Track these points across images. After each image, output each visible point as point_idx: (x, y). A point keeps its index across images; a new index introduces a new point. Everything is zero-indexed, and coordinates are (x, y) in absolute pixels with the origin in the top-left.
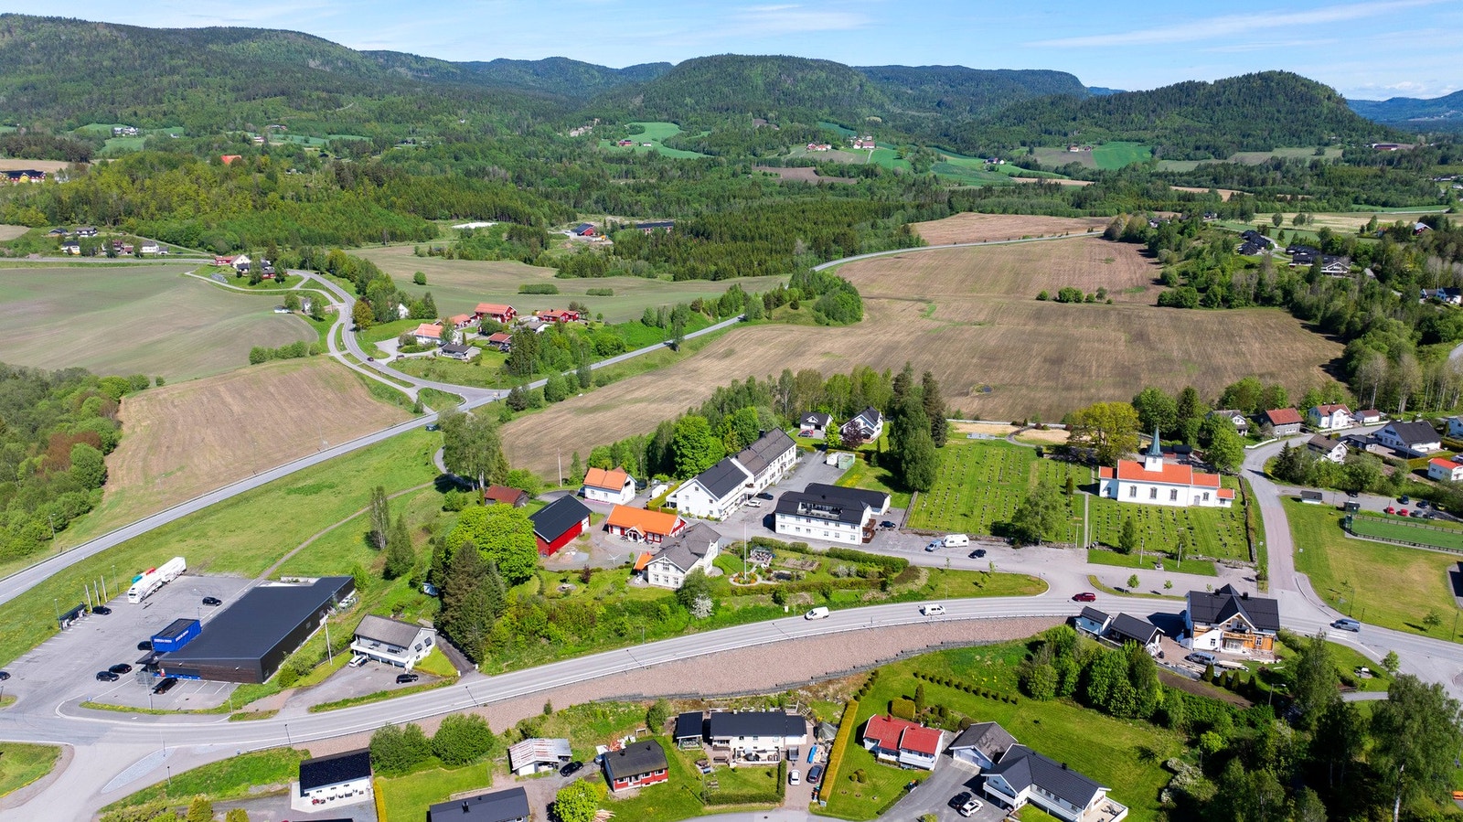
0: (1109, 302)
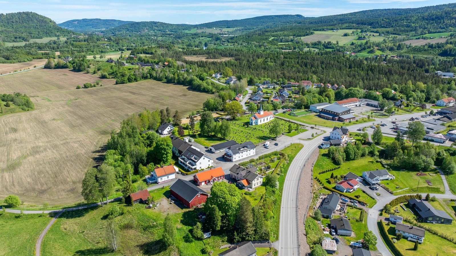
0: (101, 86)
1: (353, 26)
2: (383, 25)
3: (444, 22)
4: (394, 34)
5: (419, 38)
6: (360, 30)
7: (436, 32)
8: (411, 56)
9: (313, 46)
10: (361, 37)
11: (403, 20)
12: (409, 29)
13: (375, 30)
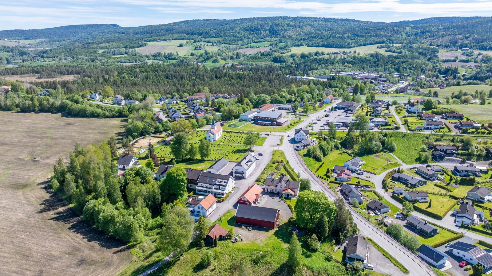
1: (184, 36)
2: (212, 35)
3: (261, 33)
4: (224, 43)
5: (248, 47)
6: (192, 41)
7: (258, 42)
8: (254, 63)
9: (154, 58)
10: (197, 47)
11: (229, 30)
12: (236, 39)
13: (207, 40)
